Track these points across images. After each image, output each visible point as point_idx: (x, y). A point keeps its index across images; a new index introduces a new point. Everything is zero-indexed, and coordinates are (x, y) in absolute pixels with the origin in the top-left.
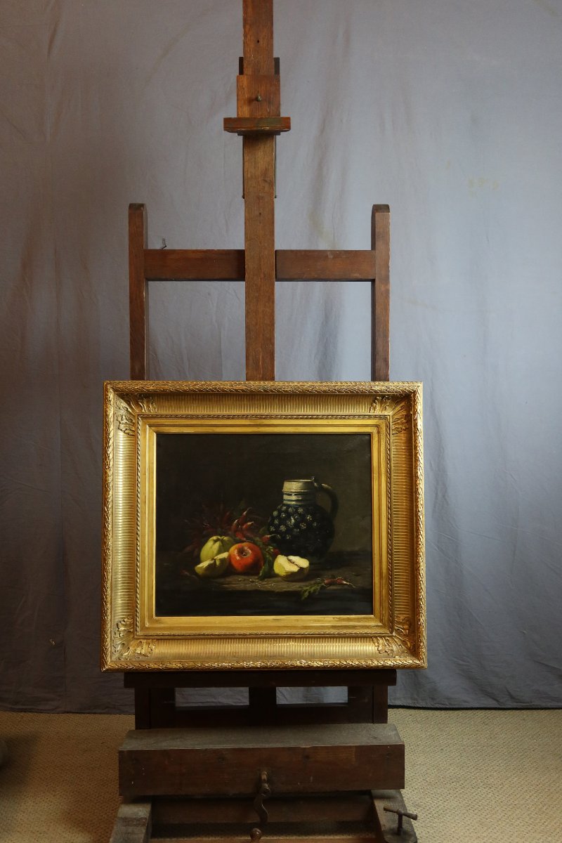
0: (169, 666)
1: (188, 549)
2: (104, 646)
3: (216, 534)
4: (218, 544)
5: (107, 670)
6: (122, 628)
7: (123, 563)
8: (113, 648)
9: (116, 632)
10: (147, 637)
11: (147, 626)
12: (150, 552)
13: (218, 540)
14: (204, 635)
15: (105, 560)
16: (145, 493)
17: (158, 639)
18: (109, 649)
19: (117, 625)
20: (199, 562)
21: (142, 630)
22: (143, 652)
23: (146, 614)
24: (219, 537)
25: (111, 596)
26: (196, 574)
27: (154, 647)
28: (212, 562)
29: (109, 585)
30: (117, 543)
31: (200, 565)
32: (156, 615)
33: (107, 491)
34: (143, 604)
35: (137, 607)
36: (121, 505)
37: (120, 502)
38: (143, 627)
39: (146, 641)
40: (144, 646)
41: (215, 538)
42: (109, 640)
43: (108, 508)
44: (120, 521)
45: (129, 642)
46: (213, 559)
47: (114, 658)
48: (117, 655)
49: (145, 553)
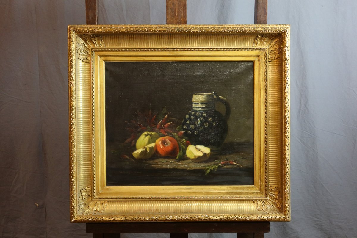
0: (117, 219)
1: (128, 141)
2: (72, 205)
3: (146, 130)
4: (148, 137)
5: (75, 221)
6: (84, 194)
8: (78, 206)
9: (80, 196)
10: (101, 199)
11: (100, 192)
12: (102, 143)
13: (148, 134)
14: (139, 198)
15: (71, 148)
16: (97, 103)
17: (108, 201)
18: (76, 207)
19: (81, 191)
20: (135, 149)
21: (97, 195)
22: (98, 209)
23: (100, 184)
24: (149, 133)
25: (76, 172)
26: (133, 158)
27: (105, 206)
28: (144, 149)
29: (74, 165)
30: (79, 136)
31: (136, 152)
32: (107, 185)
33: (72, 101)
34: (98, 178)
35: (94, 179)
36: (81, 111)
37: (81, 109)
38: (98, 193)
39: (100, 202)
40: (100, 206)
41: (146, 133)
42: (75, 201)
43: (72, 113)
44: (81, 122)
45: (89, 202)
46: (145, 147)
47: (79, 213)
48: (81, 211)
49: (98, 144)
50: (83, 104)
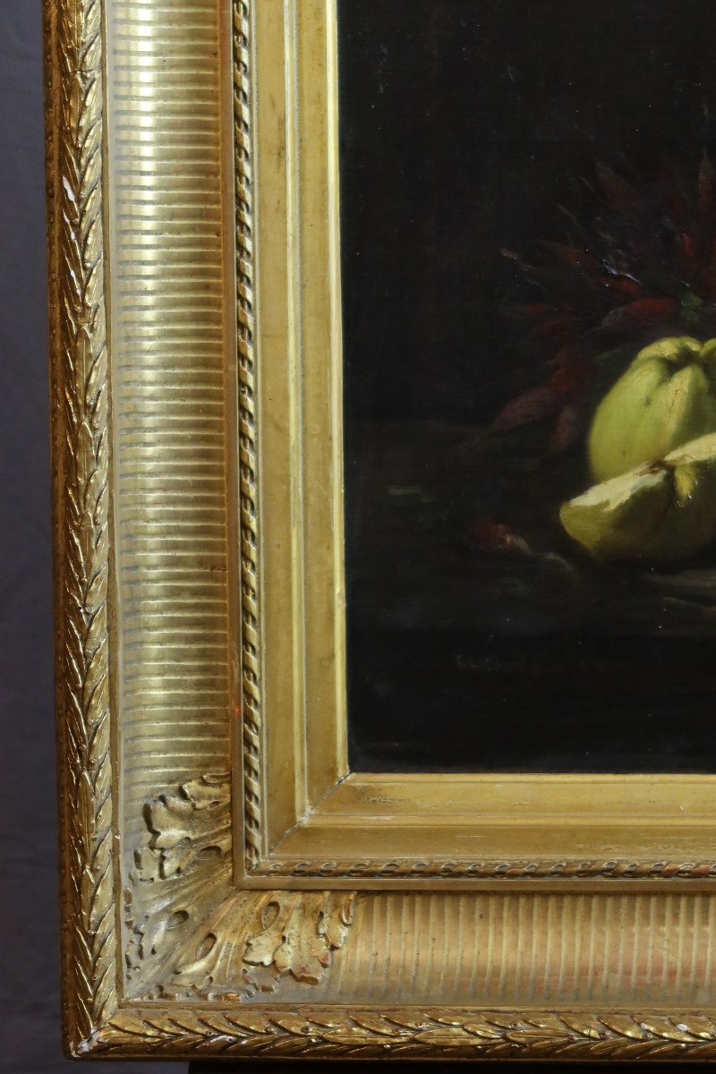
0: (433, 1034)
1: (521, 409)
2: (80, 922)
3: (674, 327)
4: (684, 381)
5: (102, 1049)
6: (173, 833)
7: (165, 487)
8: (125, 932)
9: (144, 851)
10: (304, 880)
11: (304, 820)
12: (315, 428)
13: (685, 359)
14: (613, 872)
15: (72, 467)
16: (276, 103)
17: (364, 893)
18: (111, 942)
19: (147, 813)
20: (583, 479)
21: (277, 839)
22: (288, 959)
23: (300, 756)
24: (694, 346)
25: (112, 662)
26: (566, 545)
27: (344, 932)
28: (656, 480)
29: (97, 601)
30: (133, 374)
31: (590, 498)
32: (355, 765)
33: (71, 90)
34: (281, 709)
35: (249, 719)
36: (148, 166)
37: (147, 151)
38: (286, 830)
39: (298, 899)
40: (296, 928)
41: (668, 347)
42: (104, 893)
43: (78, 184)
44: (149, 255)
45: (210, 903)
46: (657, 464)
47: (132, 990)
48: (150, 971)
49: (283, 431)
50: (158, 111)
